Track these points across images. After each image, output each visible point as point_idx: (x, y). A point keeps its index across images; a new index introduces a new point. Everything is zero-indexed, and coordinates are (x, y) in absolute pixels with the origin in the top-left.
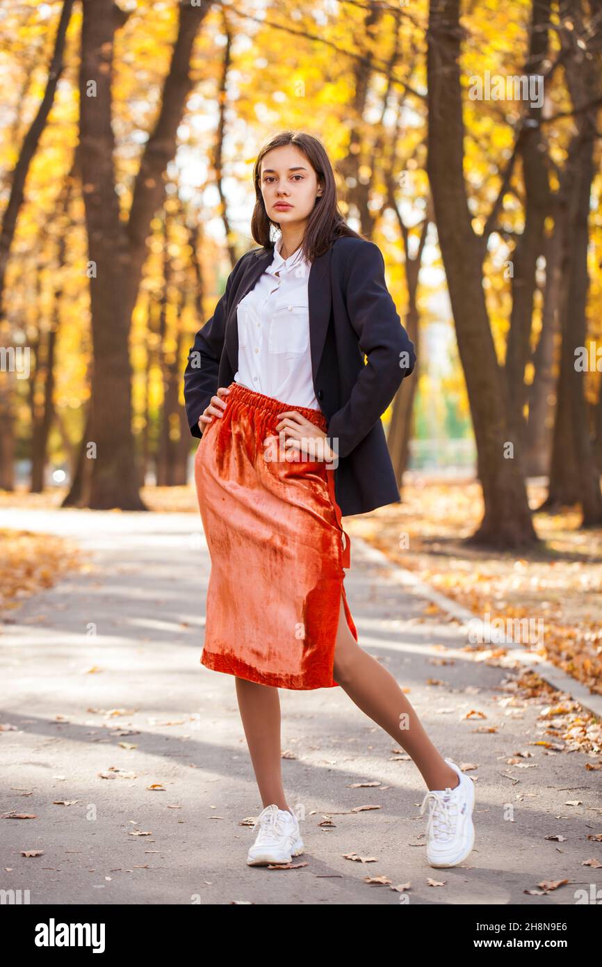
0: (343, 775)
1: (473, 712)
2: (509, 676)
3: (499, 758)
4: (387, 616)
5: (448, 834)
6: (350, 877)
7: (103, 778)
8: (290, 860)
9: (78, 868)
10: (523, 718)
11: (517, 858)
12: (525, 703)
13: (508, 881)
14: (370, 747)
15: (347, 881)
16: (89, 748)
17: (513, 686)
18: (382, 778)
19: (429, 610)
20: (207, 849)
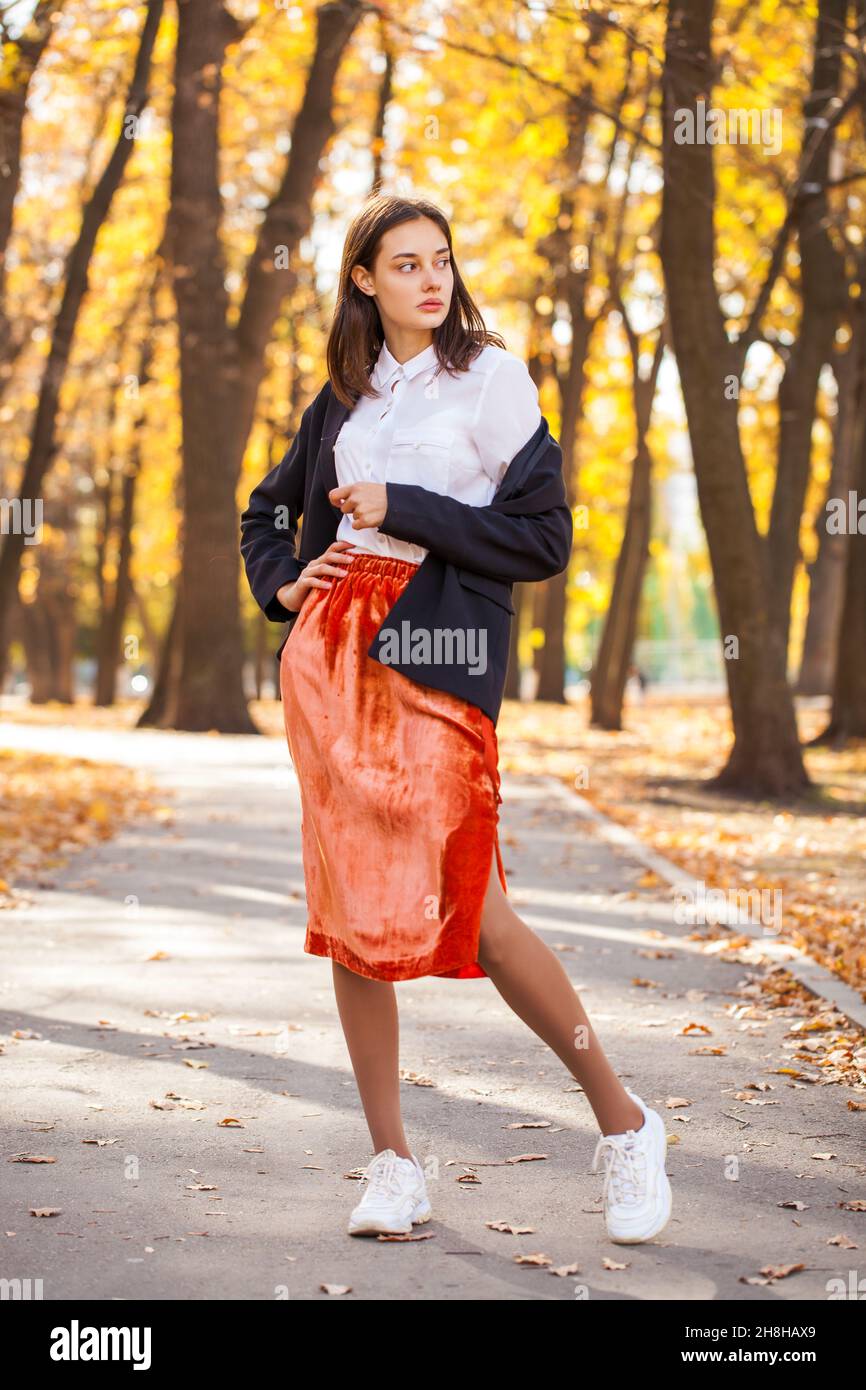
0: (498, 1111)
1: (693, 1026)
2: (750, 975)
3: (723, 1091)
4: (584, 888)
5: (635, 1196)
6: (493, 1255)
7: (156, 1107)
8: (408, 1228)
9: (109, 1233)
10: (763, 1036)
11: (735, 1233)
12: (769, 1015)
13: (719, 1265)
14: (541, 1073)
15: (489, 1259)
16: (141, 1065)
17: (754, 990)
18: (554, 1116)
19: (645, 881)
20: (295, 1211)
